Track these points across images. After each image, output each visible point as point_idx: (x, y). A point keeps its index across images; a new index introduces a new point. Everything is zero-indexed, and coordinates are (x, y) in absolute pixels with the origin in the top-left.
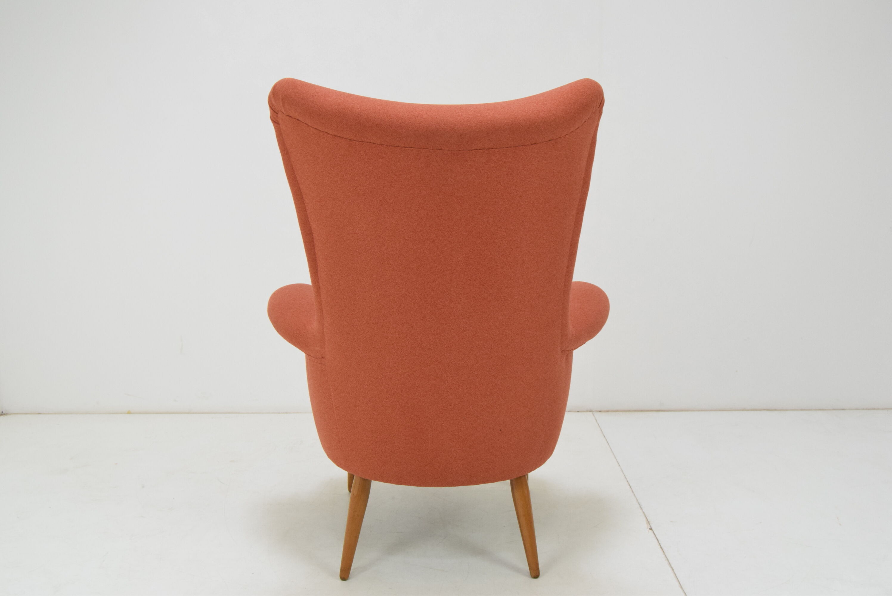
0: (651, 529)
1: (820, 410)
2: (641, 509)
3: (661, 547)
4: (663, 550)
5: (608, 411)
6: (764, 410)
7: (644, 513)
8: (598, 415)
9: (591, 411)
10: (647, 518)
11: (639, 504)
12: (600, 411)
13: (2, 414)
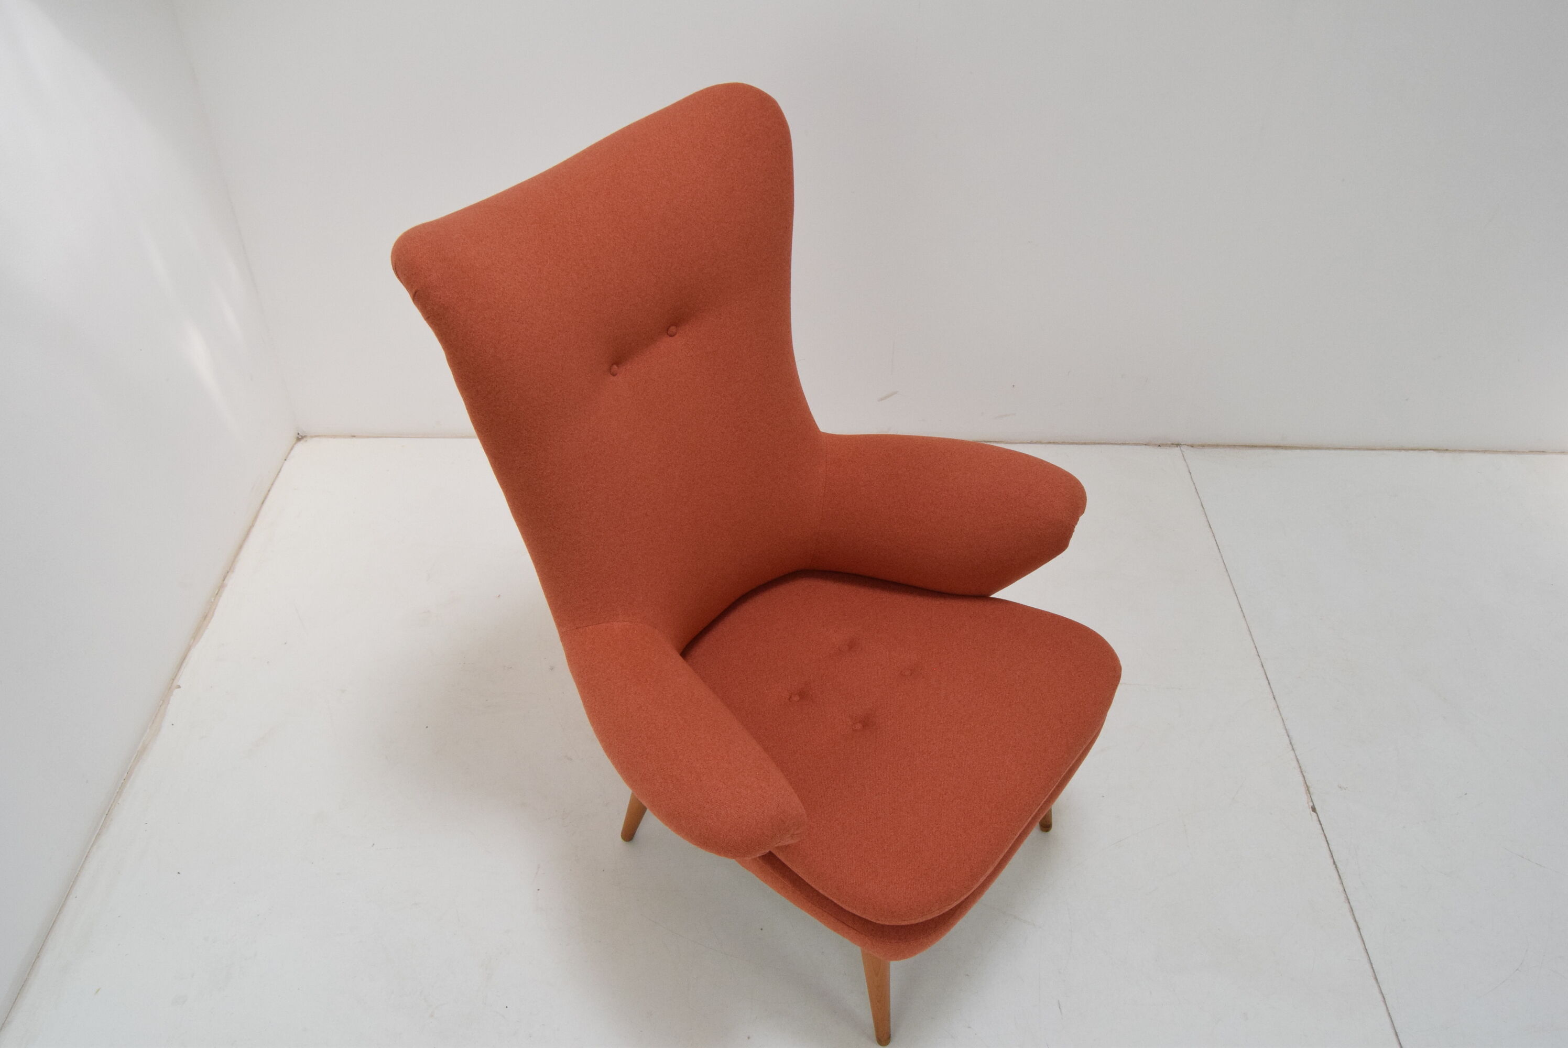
0: (1314, 809)
1: (1511, 452)
2: (1293, 749)
3: (1334, 863)
4: (1338, 872)
5: (1203, 446)
6: (1430, 450)
7: (1298, 761)
8: (1188, 452)
9: (1178, 445)
10: (1304, 777)
11: (1288, 736)
12: (1192, 446)
13: (300, 437)
